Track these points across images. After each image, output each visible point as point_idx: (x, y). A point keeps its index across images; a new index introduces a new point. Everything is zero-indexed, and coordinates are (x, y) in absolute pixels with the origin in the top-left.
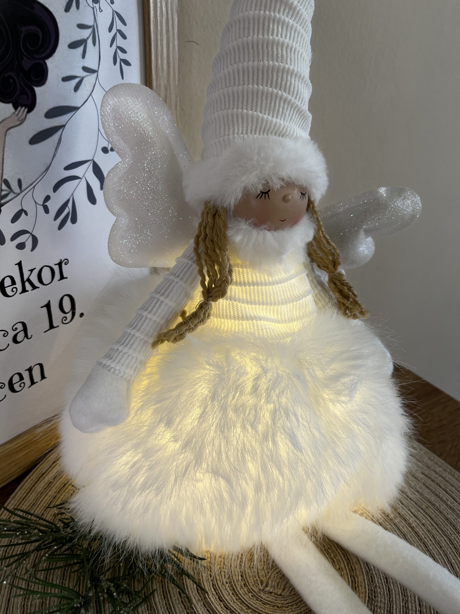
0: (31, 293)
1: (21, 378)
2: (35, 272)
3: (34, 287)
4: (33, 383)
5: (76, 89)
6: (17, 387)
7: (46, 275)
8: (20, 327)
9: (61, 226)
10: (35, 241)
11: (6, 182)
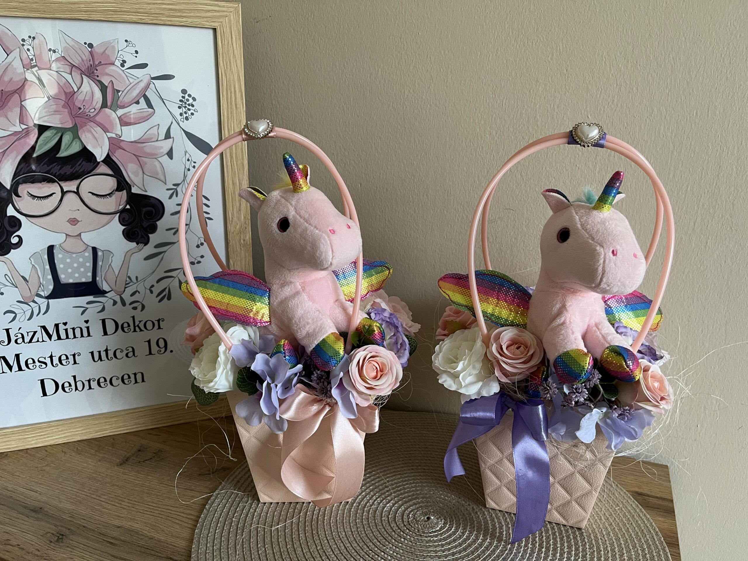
0: (138, 333)
1: (129, 377)
2: (143, 323)
3: (141, 330)
4: (136, 382)
5: (174, 234)
6: (126, 381)
7: (149, 325)
8: (131, 350)
9: (160, 301)
10: (143, 307)
11: (129, 277)
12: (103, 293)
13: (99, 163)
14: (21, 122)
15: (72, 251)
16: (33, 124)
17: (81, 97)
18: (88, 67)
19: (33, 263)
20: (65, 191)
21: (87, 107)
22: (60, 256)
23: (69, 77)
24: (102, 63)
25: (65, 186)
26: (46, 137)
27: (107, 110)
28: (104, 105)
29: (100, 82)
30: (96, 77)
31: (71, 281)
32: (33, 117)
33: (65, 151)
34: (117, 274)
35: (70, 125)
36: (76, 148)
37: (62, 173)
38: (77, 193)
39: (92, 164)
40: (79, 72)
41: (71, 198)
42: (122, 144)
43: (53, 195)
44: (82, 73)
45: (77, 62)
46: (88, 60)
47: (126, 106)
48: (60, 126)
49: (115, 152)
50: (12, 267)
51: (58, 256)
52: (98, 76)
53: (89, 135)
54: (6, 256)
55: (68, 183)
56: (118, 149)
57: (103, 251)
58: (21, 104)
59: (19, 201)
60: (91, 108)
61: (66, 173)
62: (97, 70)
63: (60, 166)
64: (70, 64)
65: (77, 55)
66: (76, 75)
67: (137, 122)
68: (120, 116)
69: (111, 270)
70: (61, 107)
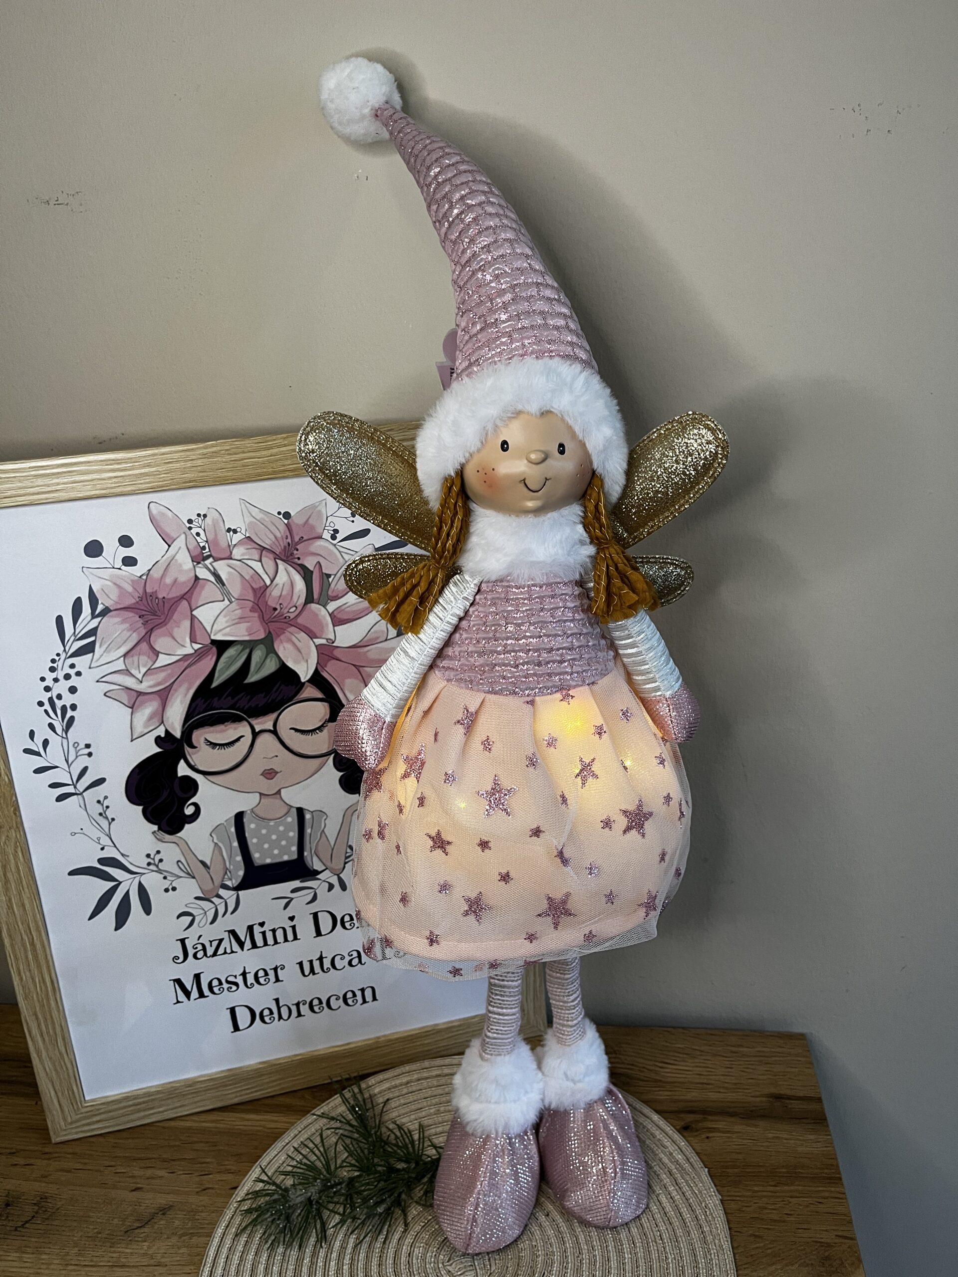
1: (354, 995)
4: (364, 1001)
6: (350, 1002)
8: (355, 954)
12: (313, 874)
13: (304, 683)
14: (193, 640)
15: (268, 817)
16: (209, 641)
17: (276, 593)
18: (285, 547)
19: (215, 841)
20: (257, 731)
21: (285, 606)
22: (253, 826)
23: (257, 566)
24: (305, 538)
25: (257, 724)
26: (229, 658)
27: (314, 606)
28: (309, 599)
29: (303, 567)
30: (296, 560)
31: (268, 861)
32: (209, 631)
33: (256, 672)
34: (332, 843)
35: (261, 635)
36: (271, 667)
37: (253, 705)
38: (274, 732)
39: (294, 687)
40: (272, 556)
41: (266, 739)
42: (337, 653)
43: (242, 739)
44: (277, 557)
45: (268, 542)
46: (285, 537)
47: (340, 596)
48: (247, 638)
49: (326, 666)
50: (186, 849)
51: (250, 826)
52: (299, 559)
53: (288, 646)
54: (178, 835)
55: (260, 720)
56: (329, 660)
57: (312, 812)
58: (192, 614)
59: (195, 753)
60: (289, 607)
61: (258, 705)
62: (297, 550)
63: (248, 697)
64: (257, 547)
65: (268, 533)
66: (268, 562)
67: (357, 617)
68: (333, 612)
69: (324, 838)
70: (248, 609)
